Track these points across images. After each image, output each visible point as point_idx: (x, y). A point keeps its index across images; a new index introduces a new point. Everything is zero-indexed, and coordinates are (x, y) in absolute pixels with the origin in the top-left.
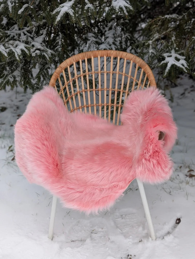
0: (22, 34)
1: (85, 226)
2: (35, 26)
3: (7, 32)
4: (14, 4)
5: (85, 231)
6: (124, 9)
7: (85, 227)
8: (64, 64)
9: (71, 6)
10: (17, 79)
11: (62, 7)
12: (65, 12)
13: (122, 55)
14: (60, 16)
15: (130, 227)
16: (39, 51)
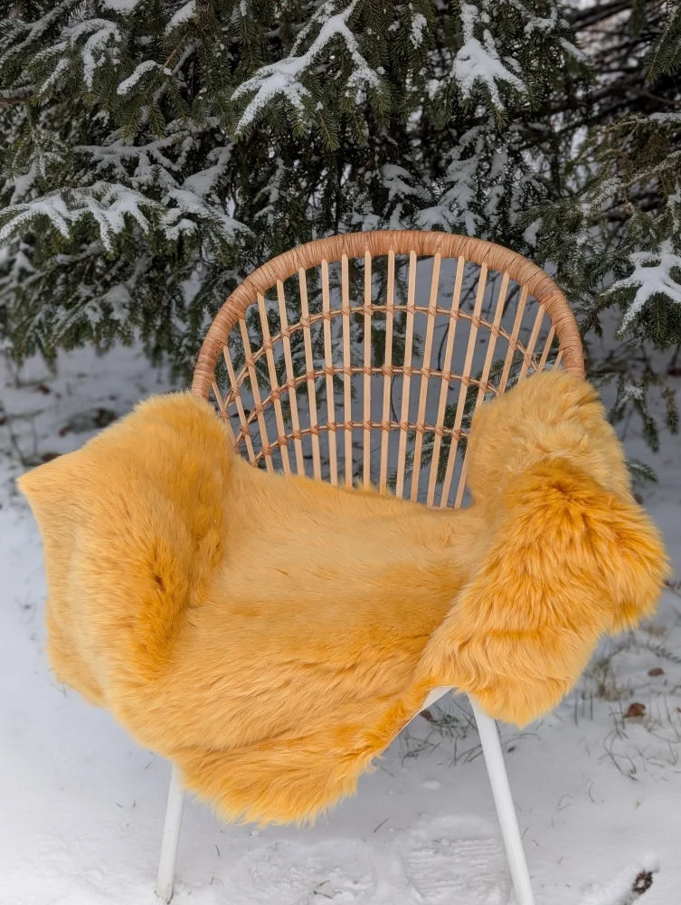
0: (144, 160)
1: (295, 866)
2: (190, 131)
3: (90, 151)
4: (103, 59)
5: (292, 882)
6: (493, 89)
7: (293, 869)
8: (266, 272)
9: (300, 75)
10: (116, 315)
11: (265, 77)
12: (273, 96)
13: (473, 252)
14: (255, 109)
15: (460, 888)
16: (194, 221)
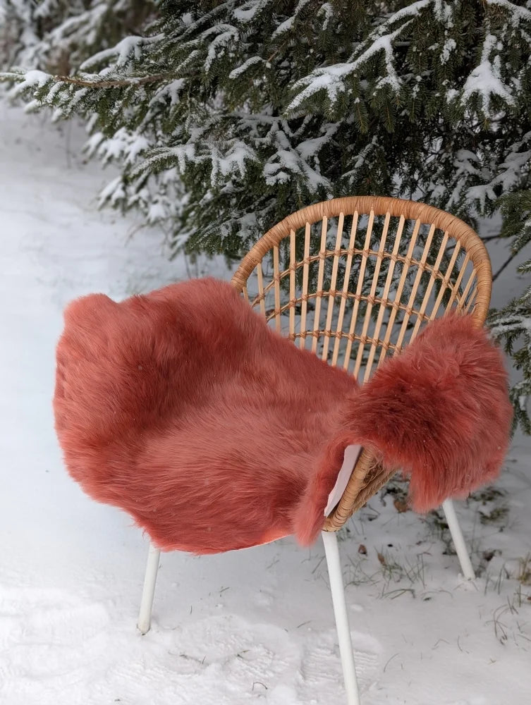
0: (275, 127)
1: (235, 635)
4: (222, 53)
5: (227, 644)
6: (486, 100)
7: (233, 636)
8: (299, 216)
9: (345, 77)
10: (242, 234)
11: (318, 76)
12: (319, 90)
13: (442, 221)
14: (302, 98)
15: (334, 681)
16: (288, 173)
